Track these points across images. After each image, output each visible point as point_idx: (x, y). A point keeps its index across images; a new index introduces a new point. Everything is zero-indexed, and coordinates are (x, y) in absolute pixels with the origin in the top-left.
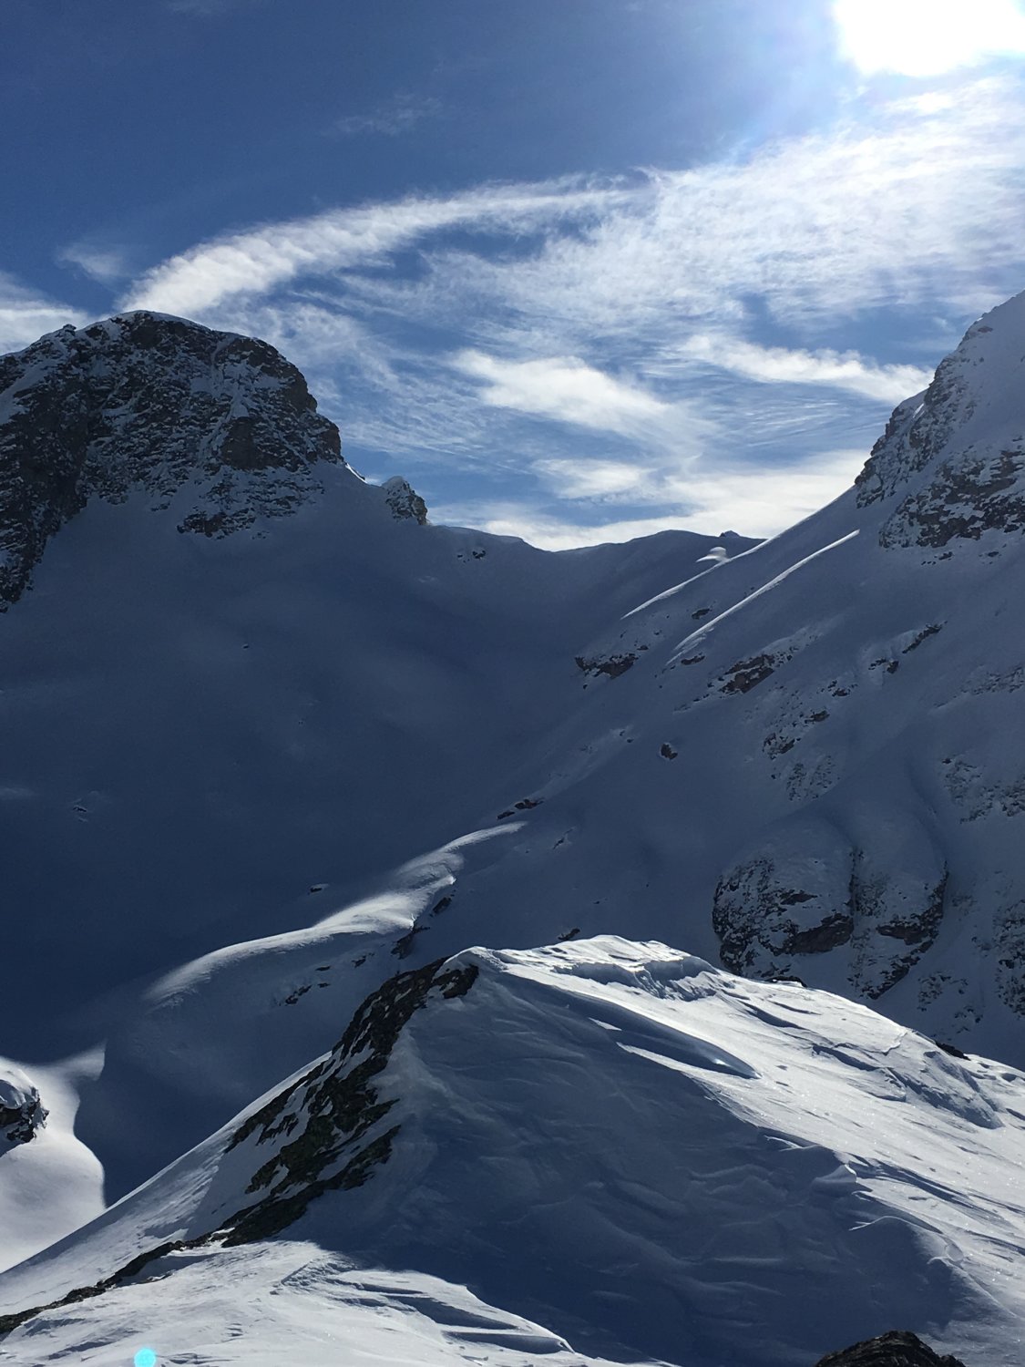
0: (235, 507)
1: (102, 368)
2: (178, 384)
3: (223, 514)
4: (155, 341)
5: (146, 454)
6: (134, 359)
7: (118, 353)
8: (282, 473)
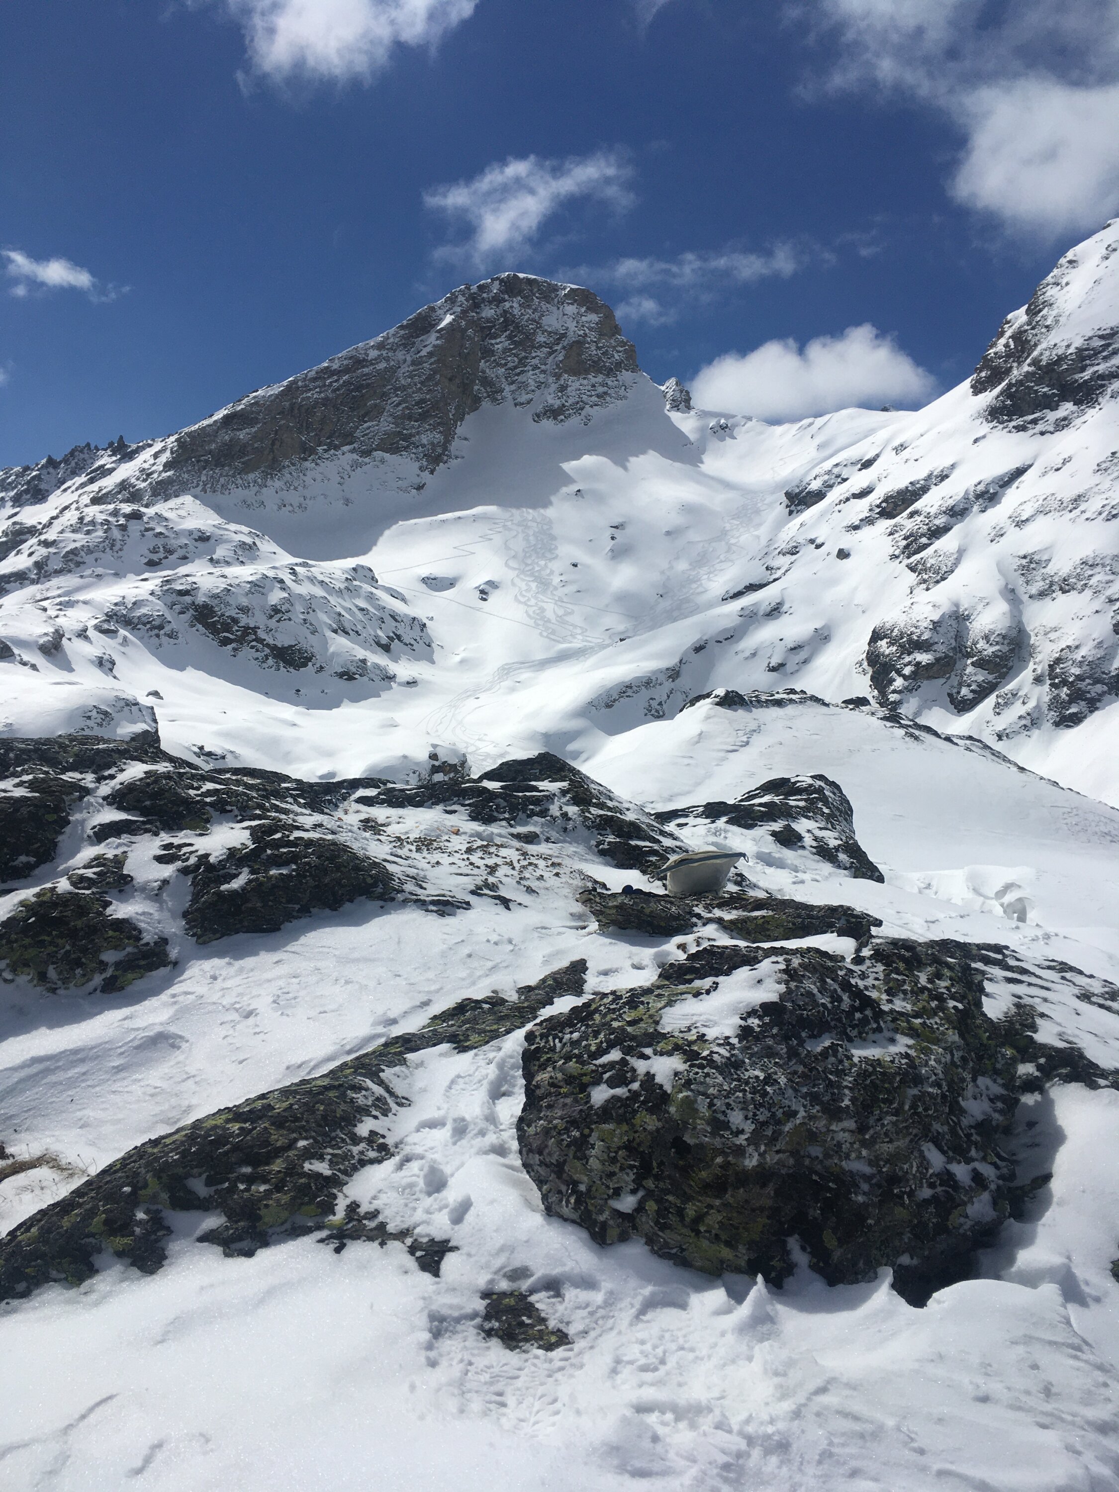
0: (571, 401)
1: (488, 312)
2: (534, 320)
3: (563, 405)
4: (520, 293)
5: (516, 367)
6: (507, 305)
7: (497, 300)
8: (600, 378)
